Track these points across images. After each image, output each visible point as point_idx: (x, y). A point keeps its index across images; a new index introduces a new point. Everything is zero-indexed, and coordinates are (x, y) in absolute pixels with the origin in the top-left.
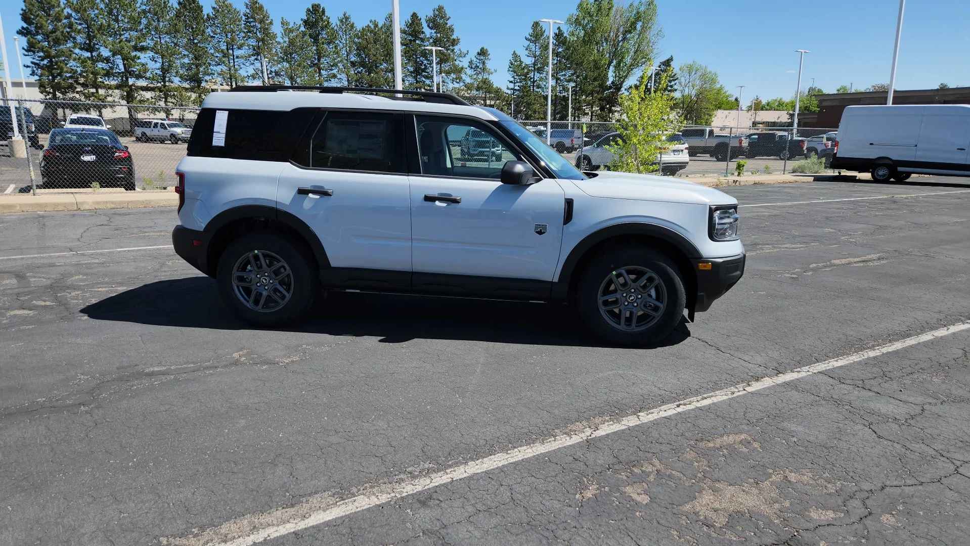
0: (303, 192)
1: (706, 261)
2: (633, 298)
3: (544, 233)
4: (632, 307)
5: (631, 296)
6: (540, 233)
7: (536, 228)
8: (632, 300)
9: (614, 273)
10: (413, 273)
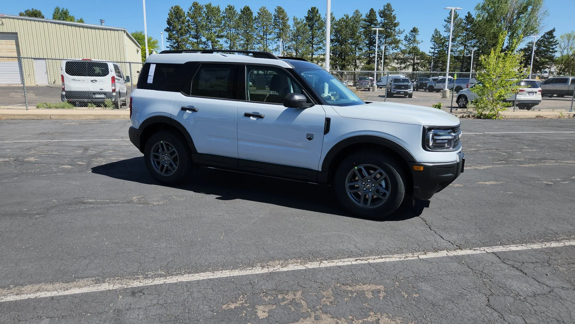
0: (184, 109)
1: (419, 164)
2: (369, 186)
3: (312, 139)
4: (369, 192)
5: (367, 184)
6: (310, 139)
7: (307, 136)
8: (368, 187)
9: (356, 168)
10: (239, 160)
